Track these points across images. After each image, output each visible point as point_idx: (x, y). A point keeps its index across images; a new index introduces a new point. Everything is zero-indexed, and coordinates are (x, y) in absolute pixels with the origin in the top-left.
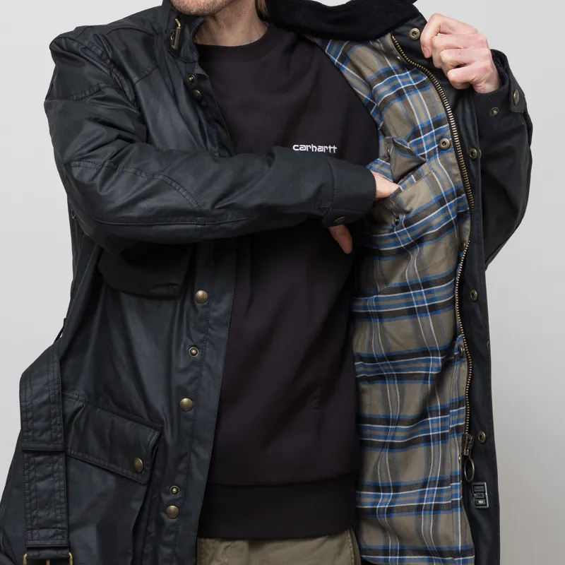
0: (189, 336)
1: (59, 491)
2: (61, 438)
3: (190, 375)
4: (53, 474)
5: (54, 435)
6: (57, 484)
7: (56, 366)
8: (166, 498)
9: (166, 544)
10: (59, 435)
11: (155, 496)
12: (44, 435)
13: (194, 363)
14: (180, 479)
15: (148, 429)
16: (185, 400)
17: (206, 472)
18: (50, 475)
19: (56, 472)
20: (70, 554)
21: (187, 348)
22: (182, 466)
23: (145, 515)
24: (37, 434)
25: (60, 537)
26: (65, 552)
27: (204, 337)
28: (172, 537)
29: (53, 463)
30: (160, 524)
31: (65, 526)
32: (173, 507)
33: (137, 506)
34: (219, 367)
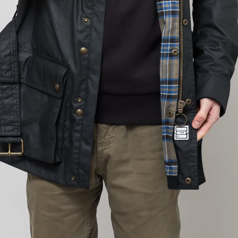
0: (83, 11)
1: (16, 105)
2: (17, 75)
3: (85, 34)
4: (13, 95)
5: (13, 73)
6: (15, 101)
7: (14, 34)
8: (75, 105)
9: (77, 131)
10: (16, 74)
11: (67, 105)
12: (8, 73)
13: (87, 27)
14: (82, 94)
15: (62, 66)
16: (83, 49)
17: (97, 88)
18: (11, 96)
19: (14, 94)
20: (22, 140)
21: (82, 18)
22: (83, 86)
23: (62, 116)
24: (4, 72)
25: (17, 130)
26: (19, 139)
27: (92, 12)
28: (80, 127)
29: (13, 89)
30: (73, 120)
31: (19, 124)
32: (79, 110)
33: (57, 111)
34: (101, 28)
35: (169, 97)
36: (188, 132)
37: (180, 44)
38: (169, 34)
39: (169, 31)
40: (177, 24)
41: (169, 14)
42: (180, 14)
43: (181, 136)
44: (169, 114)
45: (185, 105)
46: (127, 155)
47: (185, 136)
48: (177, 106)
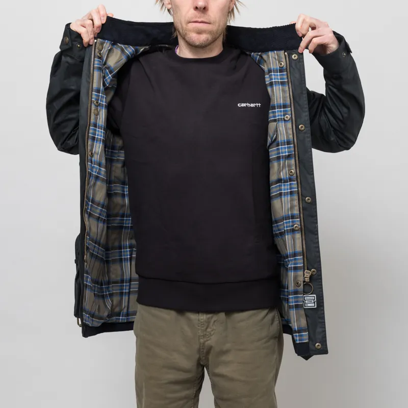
35: (296, 269)
36: (315, 300)
37: (300, 220)
38: (288, 212)
39: (288, 210)
40: (296, 203)
41: (288, 195)
42: (298, 193)
43: (309, 305)
44: (297, 284)
45: (310, 274)
46: (228, 346)
47: (313, 305)
48: (304, 276)
